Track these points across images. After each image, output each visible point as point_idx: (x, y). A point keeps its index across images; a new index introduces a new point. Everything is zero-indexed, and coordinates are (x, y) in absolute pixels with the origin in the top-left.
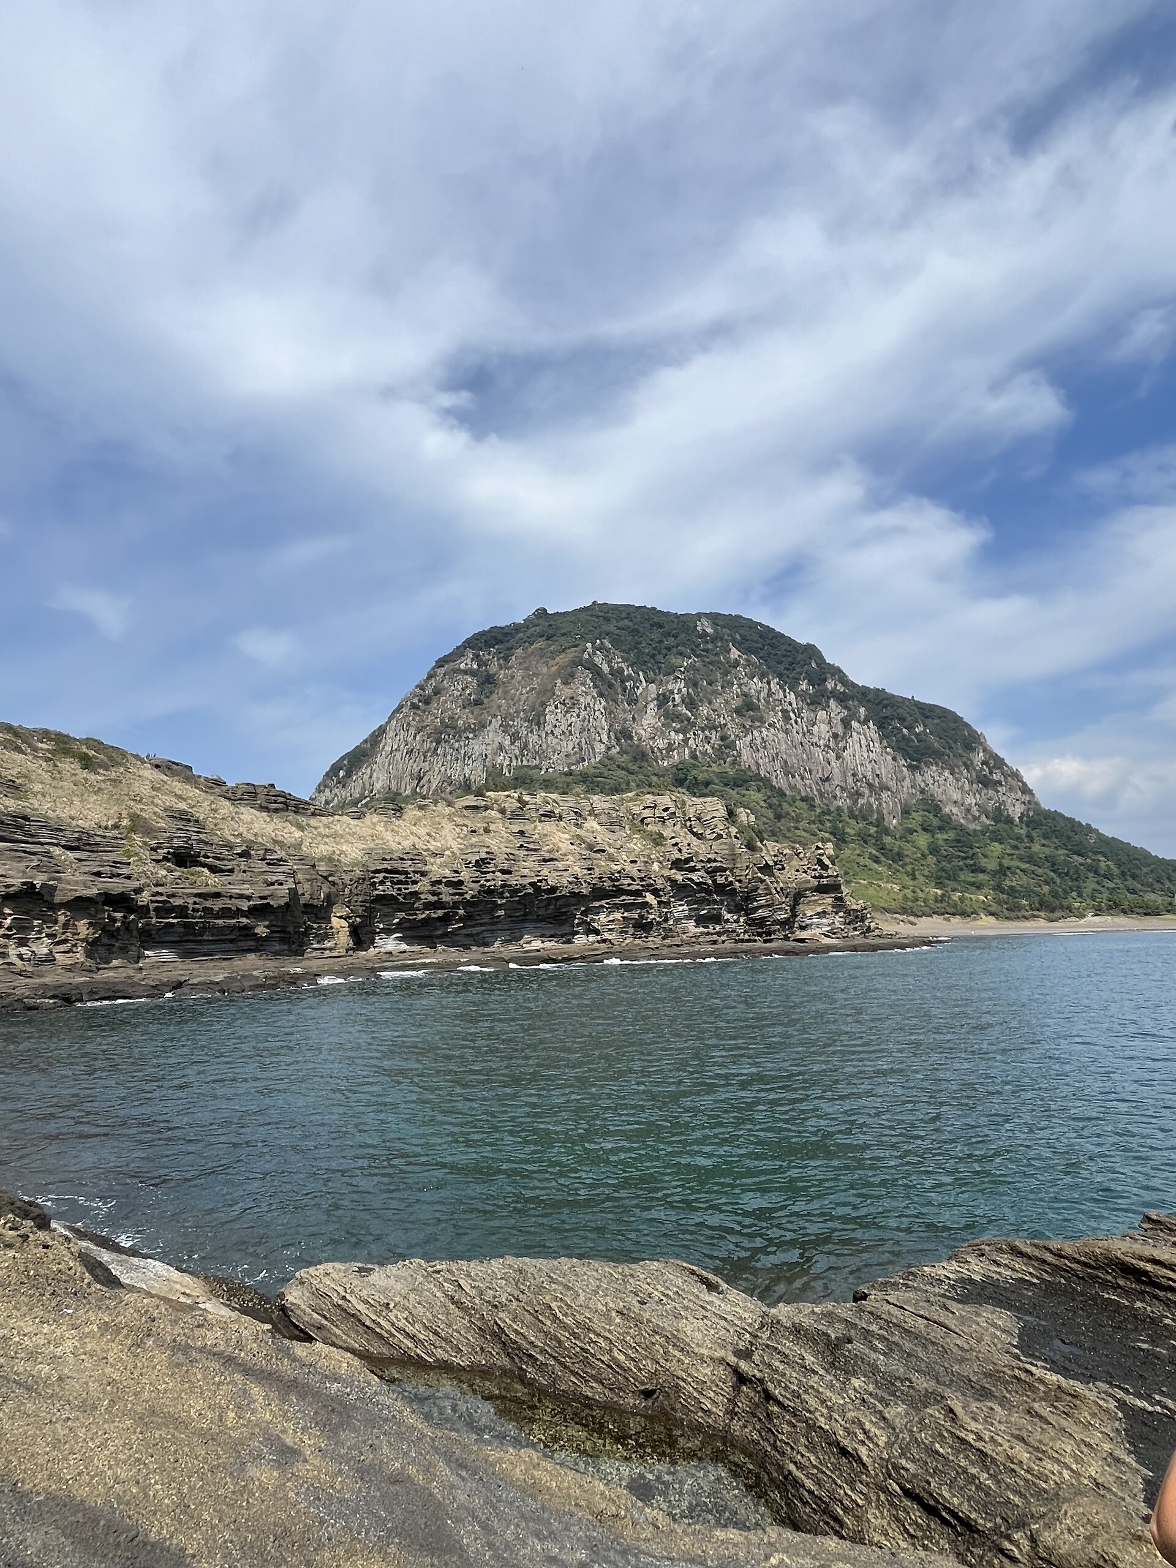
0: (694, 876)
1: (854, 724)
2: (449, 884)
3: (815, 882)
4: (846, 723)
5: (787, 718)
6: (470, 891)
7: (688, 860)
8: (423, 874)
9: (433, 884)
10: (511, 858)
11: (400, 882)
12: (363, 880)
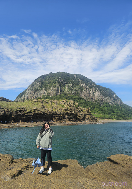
0: (68, 112)
1: (96, 91)
2: (30, 112)
3: (87, 113)
4: (95, 90)
5: (87, 90)
6: (33, 113)
7: (67, 110)
8: (26, 111)
9: (27, 112)
10: (40, 109)
11: (22, 112)
12: (16, 112)
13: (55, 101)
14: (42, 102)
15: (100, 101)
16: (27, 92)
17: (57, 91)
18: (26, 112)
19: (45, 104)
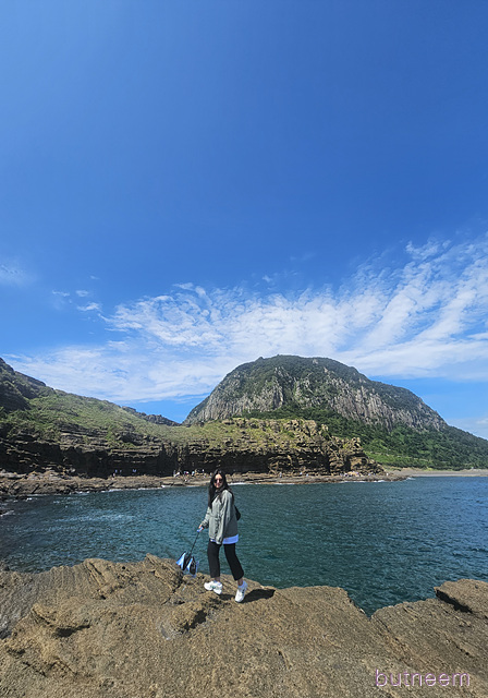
0: (305, 449)
1: (371, 394)
2: (216, 450)
3: (354, 453)
5: (346, 393)
7: (303, 444)
8: (208, 447)
9: (211, 450)
11: (199, 449)
12: (187, 448)
13: (273, 422)
14: (243, 426)
15: (382, 419)
16: (210, 402)
17: (275, 397)
18: (207, 450)
19: (249, 430)
